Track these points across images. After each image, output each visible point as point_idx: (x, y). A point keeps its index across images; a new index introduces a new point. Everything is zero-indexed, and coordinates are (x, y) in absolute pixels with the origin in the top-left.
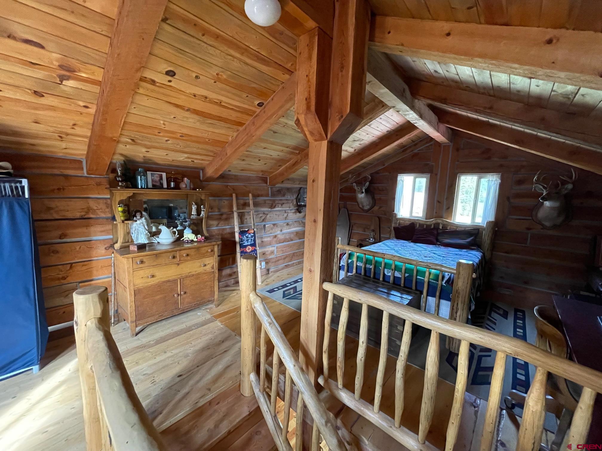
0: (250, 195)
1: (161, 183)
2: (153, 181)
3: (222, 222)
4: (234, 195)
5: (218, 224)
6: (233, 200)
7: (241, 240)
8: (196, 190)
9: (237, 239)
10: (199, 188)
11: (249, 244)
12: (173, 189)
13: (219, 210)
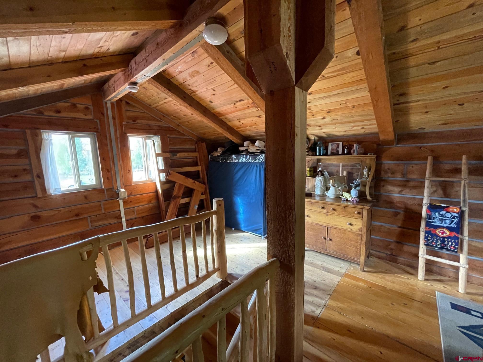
0: (464, 157)
1: (337, 150)
2: (332, 149)
3: (407, 190)
4: (430, 159)
5: (402, 191)
6: (427, 164)
7: (429, 217)
8: (368, 154)
9: (424, 214)
10: (371, 153)
11: (445, 225)
12: (347, 154)
13: (403, 175)
